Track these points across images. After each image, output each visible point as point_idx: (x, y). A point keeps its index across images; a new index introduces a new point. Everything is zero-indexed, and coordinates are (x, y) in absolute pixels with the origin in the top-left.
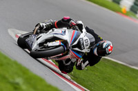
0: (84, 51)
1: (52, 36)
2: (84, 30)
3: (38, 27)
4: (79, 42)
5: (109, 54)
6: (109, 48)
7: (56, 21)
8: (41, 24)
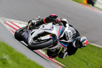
1: (43, 31)
2: (67, 25)
4: (65, 35)
6: (85, 42)
7: (44, 18)
8: (33, 21)
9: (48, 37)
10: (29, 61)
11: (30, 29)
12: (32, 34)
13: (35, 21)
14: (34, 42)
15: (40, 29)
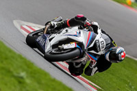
0: (99, 53)
1: (66, 37)
3: (48, 26)
4: (95, 44)
5: (121, 60)
6: (122, 54)
7: (68, 19)
8: (52, 23)
9: (73, 45)
10: (54, 80)
11: (48, 33)
12: (50, 40)
13: (55, 23)
14: (53, 52)
15: (61, 34)
